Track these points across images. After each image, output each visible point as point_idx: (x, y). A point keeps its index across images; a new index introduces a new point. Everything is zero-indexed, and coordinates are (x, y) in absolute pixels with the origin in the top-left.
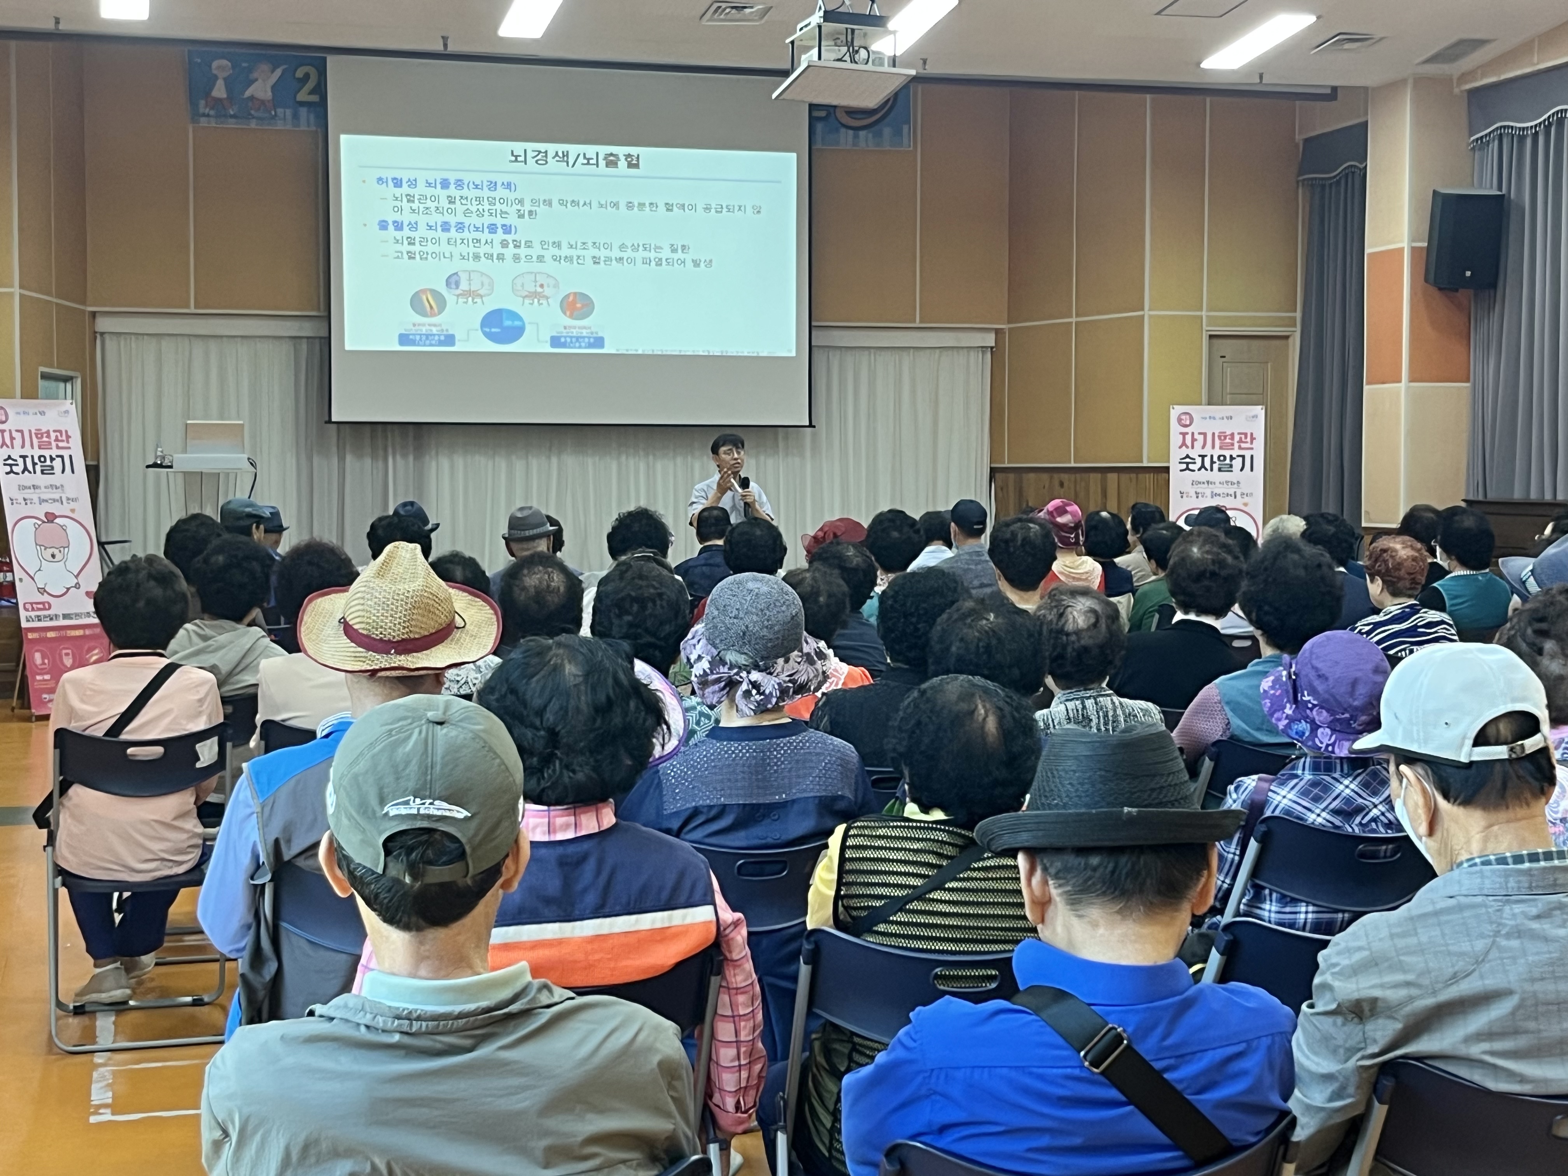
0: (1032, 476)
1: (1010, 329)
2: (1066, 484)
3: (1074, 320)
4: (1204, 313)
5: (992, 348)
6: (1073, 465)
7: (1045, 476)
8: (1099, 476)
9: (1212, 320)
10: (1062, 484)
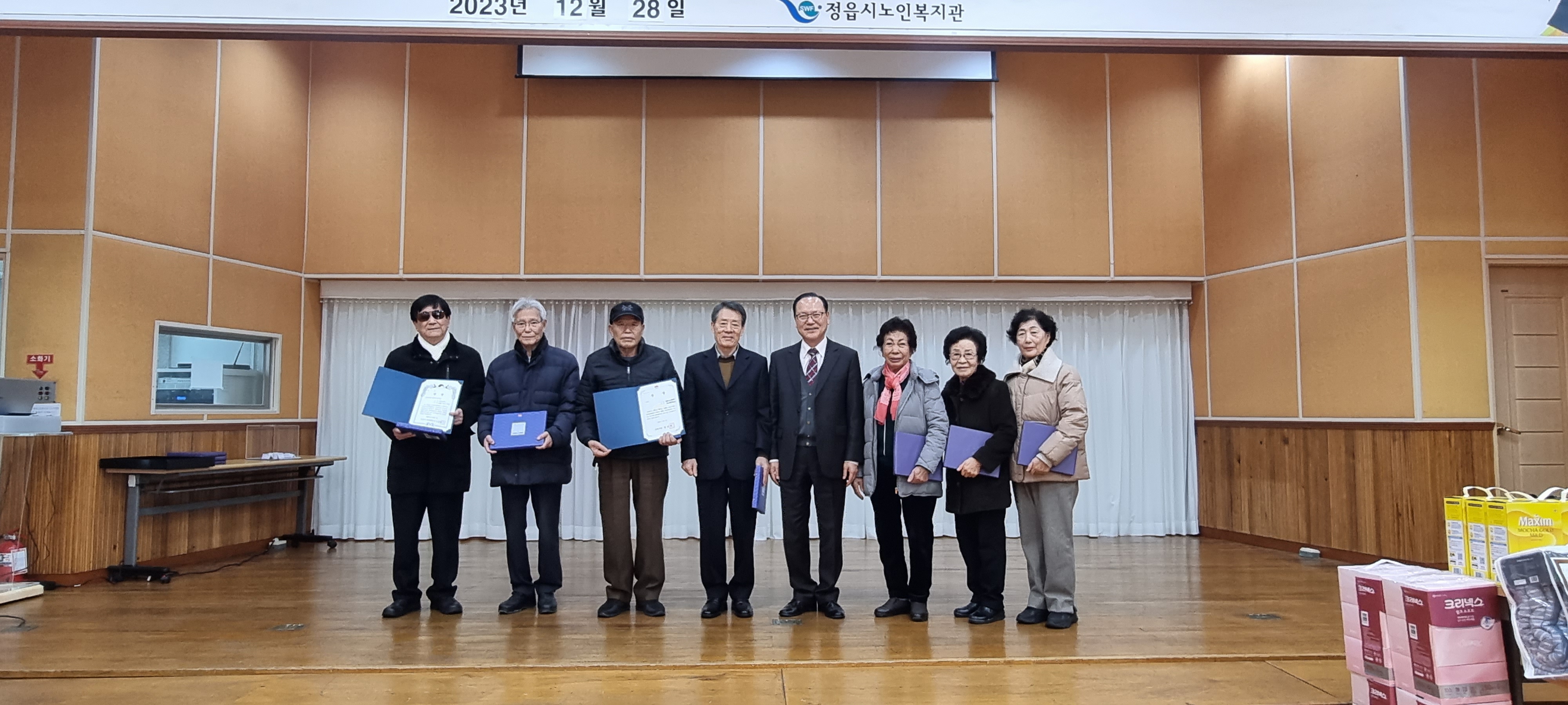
0: (1243, 430)
1: (1208, 280)
2: (1292, 441)
3: (1295, 260)
4: (1482, 239)
5: (1189, 301)
6: (1301, 419)
7: (1263, 431)
8: (1341, 433)
9: (1493, 248)
10: (1286, 441)
